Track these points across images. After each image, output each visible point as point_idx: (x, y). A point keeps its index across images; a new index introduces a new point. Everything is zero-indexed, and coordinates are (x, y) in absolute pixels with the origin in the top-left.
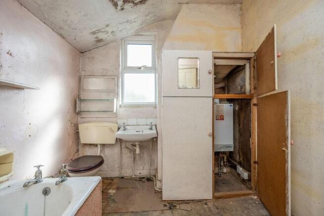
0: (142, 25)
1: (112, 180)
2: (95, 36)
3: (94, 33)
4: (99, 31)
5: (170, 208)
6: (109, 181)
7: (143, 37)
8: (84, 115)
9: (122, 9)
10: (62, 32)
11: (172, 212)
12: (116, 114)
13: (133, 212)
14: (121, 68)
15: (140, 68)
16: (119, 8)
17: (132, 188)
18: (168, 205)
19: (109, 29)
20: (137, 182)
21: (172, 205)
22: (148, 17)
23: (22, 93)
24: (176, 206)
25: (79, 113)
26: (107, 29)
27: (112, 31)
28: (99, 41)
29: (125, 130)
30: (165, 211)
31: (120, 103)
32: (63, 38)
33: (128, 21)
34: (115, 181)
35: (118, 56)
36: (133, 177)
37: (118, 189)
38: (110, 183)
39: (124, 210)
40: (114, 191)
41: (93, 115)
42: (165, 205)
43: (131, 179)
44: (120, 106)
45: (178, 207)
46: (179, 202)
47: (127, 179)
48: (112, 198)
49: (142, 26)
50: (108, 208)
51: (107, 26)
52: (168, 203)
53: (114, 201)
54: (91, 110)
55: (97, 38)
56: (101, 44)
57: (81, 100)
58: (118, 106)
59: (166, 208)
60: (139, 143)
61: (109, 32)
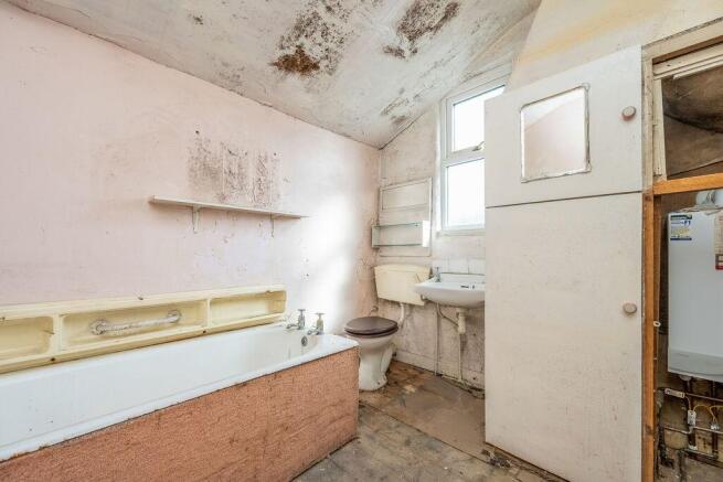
0: (473, 54)
1: (421, 373)
2: (390, 114)
3: (386, 112)
4: (392, 106)
5: (493, 463)
6: (416, 373)
7: (483, 76)
8: (385, 252)
9: (415, 52)
10: (343, 130)
11: (492, 471)
12: (430, 249)
13: (418, 430)
14: (439, 158)
15: (477, 149)
16: (407, 53)
17: (446, 398)
18: (492, 455)
19: (408, 95)
20: (460, 392)
21: (501, 459)
22: (480, 32)
23: (298, 222)
24: (508, 466)
25: (377, 249)
26: (404, 96)
27: (413, 96)
28: (401, 120)
29: (439, 280)
30: (476, 461)
31: (438, 228)
32: (348, 137)
33: (436, 65)
34: (424, 376)
35: (433, 137)
36: (460, 380)
37: (421, 388)
38: (415, 377)
39: (408, 421)
40: (413, 390)
41: (394, 251)
42: (485, 453)
43: (454, 382)
44: (438, 234)
45: (514, 471)
46: (524, 465)
47: (447, 381)
48: (404, 397)
49: (474, 57)
50: (389, 407)
51: (402, 91)
52: (495, 453)
53: (403, 402)
54: (394, 242)
55: (394, 117)
56: (405, 124)
57: (380, 227)
58: (434, 235)
59: (484, 457)
60: (463, 311)
61: (411, 99)
